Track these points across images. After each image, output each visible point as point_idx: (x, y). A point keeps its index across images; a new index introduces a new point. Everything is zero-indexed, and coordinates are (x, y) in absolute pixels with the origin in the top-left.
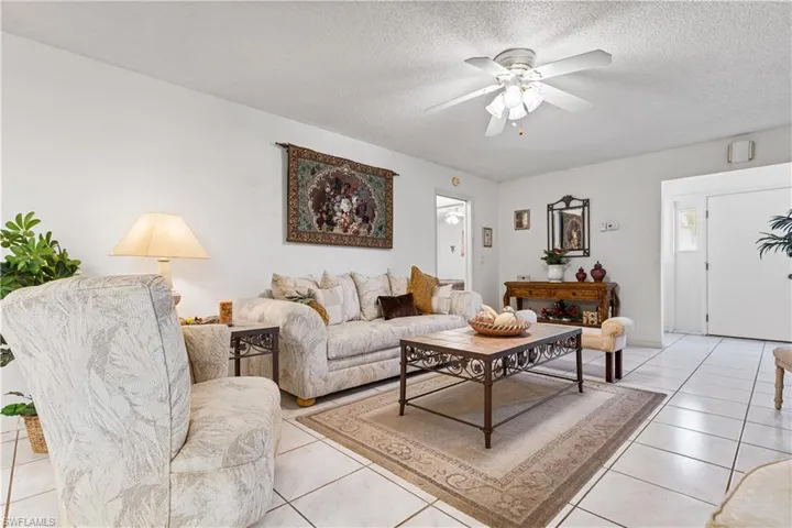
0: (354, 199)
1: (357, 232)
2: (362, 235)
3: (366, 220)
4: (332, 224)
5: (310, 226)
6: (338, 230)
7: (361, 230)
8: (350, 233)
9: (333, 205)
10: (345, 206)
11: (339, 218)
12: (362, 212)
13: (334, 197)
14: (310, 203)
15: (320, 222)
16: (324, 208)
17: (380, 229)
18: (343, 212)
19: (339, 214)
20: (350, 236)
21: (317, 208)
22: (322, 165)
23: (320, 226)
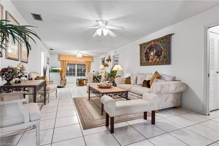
0: (155, 51)
1: (156, 61)
2: (157, 61)
3: (159, 56)
4: (149, 60)
5: (144, 61)
6: (150, 61)
7: (157, 59)
8: (154, 61)
9: (149, 55)
10: (152, 54)
11: (151, 58)
12: (157, 54)
13: (149, 52)
14: (144, 56)
15: (146, 60)
16: (147, 56)
17: (164, 58)
18: (151, 56)
19: (151, 57)
20: (154, 62)
21: (145, 57)
22: (147, 45)
23: (146, 61)
